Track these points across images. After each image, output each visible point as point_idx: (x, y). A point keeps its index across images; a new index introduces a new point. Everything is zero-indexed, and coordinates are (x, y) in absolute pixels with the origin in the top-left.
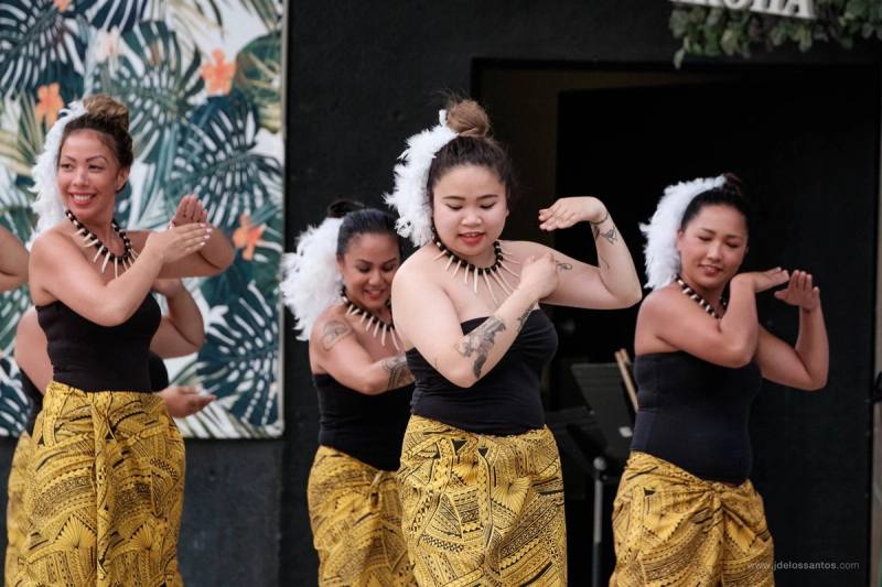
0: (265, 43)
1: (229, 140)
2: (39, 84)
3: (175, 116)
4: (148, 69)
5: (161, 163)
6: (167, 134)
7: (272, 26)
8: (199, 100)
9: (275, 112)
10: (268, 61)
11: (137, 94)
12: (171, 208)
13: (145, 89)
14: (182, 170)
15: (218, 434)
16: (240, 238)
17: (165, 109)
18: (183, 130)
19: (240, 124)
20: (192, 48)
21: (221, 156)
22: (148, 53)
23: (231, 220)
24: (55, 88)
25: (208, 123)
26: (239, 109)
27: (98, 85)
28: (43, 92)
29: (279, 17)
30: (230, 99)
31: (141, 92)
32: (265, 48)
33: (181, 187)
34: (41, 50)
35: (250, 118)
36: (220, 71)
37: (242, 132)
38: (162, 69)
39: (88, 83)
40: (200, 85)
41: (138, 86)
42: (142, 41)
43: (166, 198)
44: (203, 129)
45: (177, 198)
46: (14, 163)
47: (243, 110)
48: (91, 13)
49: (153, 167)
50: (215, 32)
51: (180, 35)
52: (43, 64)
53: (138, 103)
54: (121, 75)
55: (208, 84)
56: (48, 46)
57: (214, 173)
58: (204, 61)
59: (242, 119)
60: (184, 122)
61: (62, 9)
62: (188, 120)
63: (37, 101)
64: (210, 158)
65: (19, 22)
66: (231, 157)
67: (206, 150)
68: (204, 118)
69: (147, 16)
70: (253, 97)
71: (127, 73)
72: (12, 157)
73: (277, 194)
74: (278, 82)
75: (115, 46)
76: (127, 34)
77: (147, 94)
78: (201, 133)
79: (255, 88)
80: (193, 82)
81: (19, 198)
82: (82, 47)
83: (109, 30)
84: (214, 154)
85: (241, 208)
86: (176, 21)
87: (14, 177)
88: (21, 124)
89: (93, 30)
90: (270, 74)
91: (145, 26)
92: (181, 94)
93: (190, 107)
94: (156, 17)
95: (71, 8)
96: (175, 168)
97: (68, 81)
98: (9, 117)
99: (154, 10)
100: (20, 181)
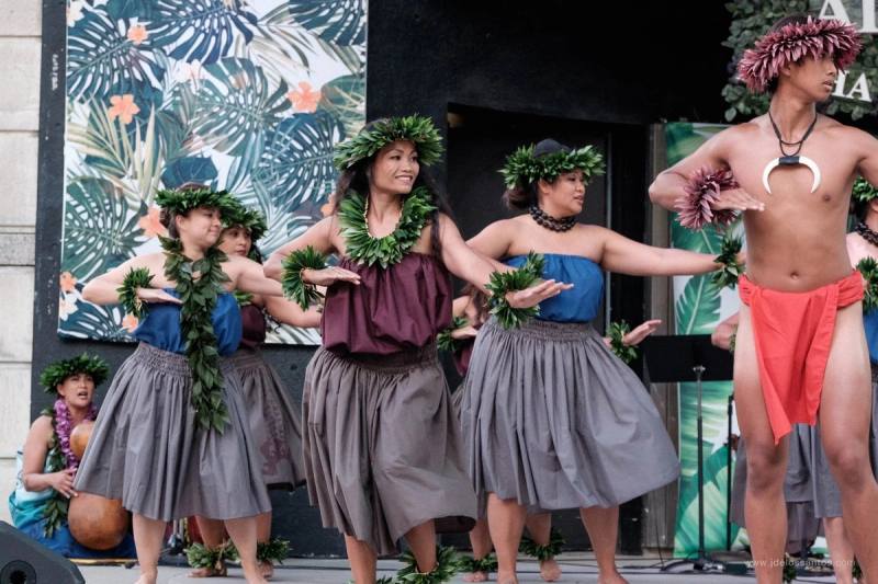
0: (349, 80)
1: (314, 143)
2: (111, 93)
3: (261, 125)
4: (232, 91)
5: (248, 156)
6: (254, 135)
7: (356, 70)
8: (287, 114)
9: (358, 127)
10: (352, 93)
11: (221, 108)
12: (259, 187)
13: (229, 104)
14: (269, 161)
15: (306, 342)
16: (328, 210)
17: (251, 119)
18: (270, 135)
19: (326, 134)
20: (279, 80)
21: (309, 154)
22: (232, 80)
23: (319, 198)
24: (129, 98)
25: (295, 130)
26: (325, 123)
27: (178, 98)
28: (114, 99)
29: (362, 65)
30: (316, 116)
31: (226, 106)
32: (350, 84)
33: (270, 174)
34: (113, 70)
35: (336, 129)
36: (306, 97)
37: (329, 139)
38: (248, 91)
39: (167, 97)
40: (287, 104)
41: (222, 102)
42: (226, 72)
43: (254, 180)
44: (289, 135)
45: (266, 180)
46: (84, 147)
47: (329, 124)
48: (169, 48)
49: (239, 158)
50: (302, 71)
51: (265, 70)
52: (116, 80)
53: (223, 113)
54: (204, 94)
55: (294, 105)
56: (121, 68)
57: (302, 165)
58: (290, 90)
59: (328, 131)
60: (270, 128)
61: (137, 43)
62: (275, 128)
63: (110, 105)
64: (297, 155)
65: (88, 50)
66: (317, 155)
67: (293, 149)
68: (291, 128)
69: (230, 54)
70: (339, 115)
71: (211, 93)
72: (83, 143)
74: (362, 108)
75: (196, 73)
76: (209, 64)
77: (233, 108)
78: (288, 138)
79: (340, 110)
80: (279, 102)
81: (91, 172)
82: (160, 73)
83: (189, 61)
84: (301, 152)
85: (328, 190)
86: (262, 60)
87: (84, 156)
88: (91, 119)
89: (172, 61)
90: (355, 102)
91: (230, 63)
92: (268, 110)
93: (277, 119)
94: (240, 55)
95: (148, 43)
96: (263, 160)
97: (144, 93)
98: (77, 115)
99: (238, 50)
100: (90, 160)
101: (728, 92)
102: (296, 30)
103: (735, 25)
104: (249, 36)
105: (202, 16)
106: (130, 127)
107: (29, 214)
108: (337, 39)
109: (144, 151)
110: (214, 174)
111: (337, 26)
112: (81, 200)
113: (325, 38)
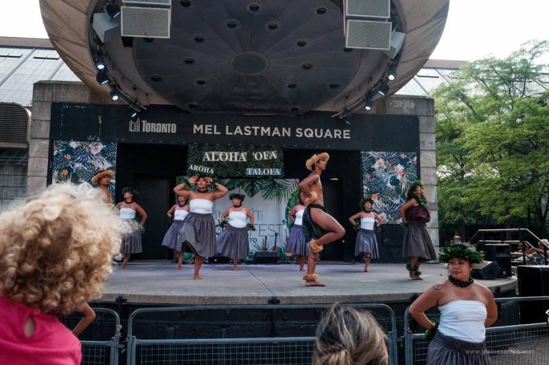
4: (88, 169)
7: (113, 166)
11: (85, 172)
20: (97, 167)
22: (88, 167)
24: (67, 170)
28: (63, 170)
29: (115, 164)
31: (87, 172)
34: (63, 165)
38: (91, 169)
39: (74, 170)
48: (75, 161)
50: (102, 165)
51: (95, 165)
52: (64, 167)
53: (86, 174)
54: (82, 170)
56: (65, 164)
61: (68, 159)
63: (62, 172)
65: (58, 160)
71: (84, 170)
72: (56, 179)
73: (114, 187)
75: (80, 165)
76: (83, 164)
82: (73, 165)
83: (79, 163)
88: (58, 174)
89: (75, 163)
91: (87, 164)
95: (71, 159)
97: (70, 170)
98: (55, 173)
99: (89, 161)
101: (187, 172)
102: (101, 157)
103: (188, 159)
104: (92, 158)
105: (82, 154)
106: (66, 176)
108: (110, 160)
111: (109, 157)
113: (107, 159)
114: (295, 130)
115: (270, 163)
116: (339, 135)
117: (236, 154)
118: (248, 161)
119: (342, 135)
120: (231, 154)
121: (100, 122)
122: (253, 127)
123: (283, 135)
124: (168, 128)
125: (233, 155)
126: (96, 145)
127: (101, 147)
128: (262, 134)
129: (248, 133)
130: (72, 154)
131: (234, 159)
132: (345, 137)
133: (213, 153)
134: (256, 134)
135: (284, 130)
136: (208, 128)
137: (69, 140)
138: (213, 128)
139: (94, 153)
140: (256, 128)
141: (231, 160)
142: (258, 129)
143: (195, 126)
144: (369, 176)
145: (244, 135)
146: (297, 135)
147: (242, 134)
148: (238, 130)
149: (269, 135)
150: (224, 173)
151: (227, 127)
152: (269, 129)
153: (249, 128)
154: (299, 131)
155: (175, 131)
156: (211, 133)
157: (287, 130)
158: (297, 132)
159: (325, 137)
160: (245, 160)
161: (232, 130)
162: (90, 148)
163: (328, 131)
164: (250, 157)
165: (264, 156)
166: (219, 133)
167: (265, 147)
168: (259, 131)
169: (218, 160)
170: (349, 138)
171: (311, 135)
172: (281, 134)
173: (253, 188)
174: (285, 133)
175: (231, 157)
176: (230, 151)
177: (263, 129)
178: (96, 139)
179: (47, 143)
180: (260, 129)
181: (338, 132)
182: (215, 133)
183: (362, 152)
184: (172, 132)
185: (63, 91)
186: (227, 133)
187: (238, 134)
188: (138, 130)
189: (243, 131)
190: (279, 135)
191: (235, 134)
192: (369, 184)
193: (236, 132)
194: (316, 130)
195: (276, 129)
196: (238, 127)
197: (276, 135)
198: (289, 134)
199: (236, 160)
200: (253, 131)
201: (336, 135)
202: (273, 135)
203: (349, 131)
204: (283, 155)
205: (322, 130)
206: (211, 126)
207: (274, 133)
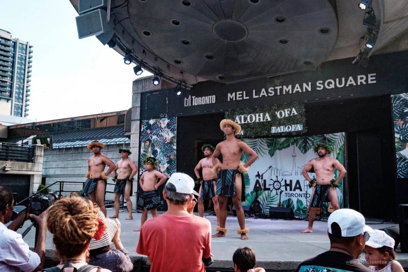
4: (160, 139)
5: (161, 149)
6: (162, 146)
9: (175, 144)
10: (174, 139)
14: (164, 150)
16: (171, 157)
17: (162, 144)
20: (165, 137)
28: (147, 142)
29: (176, 134)
30: (170, 142)
31: (159, 142)
32: (174, 137)
34: (146, 137)
36: (169, 140)
37: (171, 146)
38: (162, 139)
39: (152, 141)
42: (159, 137)
47: (171, 144)
50: (168, 136)
52: (147, 139)
55: (167, 141)
57: (168, 150)
58: (167, 139)
62: (165, 145)
65: (144, 135)
66: (170, 149)
68: (167, 145)
70: (173, 142)
71: (157, 140)
72: (143, 148)
73: (175, 152)
74: (176, 141)
76: (157, 136)
80: (165, 141)
81: (144, 153)
82: (152, 138)
83: (155, 135)
84: (168, 148)
85: (171, 154)
89: (153, 135)
91: (159, 135)
93: (165, 143)
94: (161, 134)
95: (150, 133)
97: (150, 141)
98: (143, 144)
100: (144, 151)
102: (167, 129)
104: (162, 131)
105: (156, 129)
106: (148, 146)
107: (137, 160)
108: (172, 131)
109: (150, 150)
110: (157, 152)
112: (143, 157)
113: (171, 130)
114: (316, 84)
115: (290, 120)
116: (363, 81)
117: (261, 114)
118: (272, 120)
119: (367, 81)
120: (257, 115)
121: (167, 102)
122: (276, 88)
123: (304, 90)
124: (210, 99)
125: (259, 116)
126: (164, 120)
127: (167, 121)
128: (284, 93)
129: (271, 93)
130: (151, 130)
131: (259, 119)
132: (370, 82)
133: (243, 117)
134: (279, 94)
135: (305, 85)
136: (239, 94)
137: (149, 119)
138: (242, 94)
139: (163, 126)
140: (278, 88)
141: (257, 121)
142: (280, 89)
143: (229, 95)
144: (402, 122)
145: (268, 96)
146: (318, 89)
147: (266, 95)
148: (263, 92)
149: (290, 92)
150: (252, 134)
151: (254, 91)
152: (290, 87)
153: (273, 88)
154: (320, 83)
155: (215, 102)
156: (241, 99)
157: (308, 85)
158: (318, 84)
159: (347, 85)
160: (269, 120)
161: (258, 93)
162: (160, 123)
163: (351, 78)
164: (273, 116)
165: (286, 113)
166: (248, 98)
167: (287, 105)
168: (281, 90)
169: (246, 122)
170: (375, 82)
171: (332, 86)
172: (302, 89)
173: (306, 145)
174: (306, 88)
175: (258, 118)
176: (257, 113)
177: (285, 87)
178: (165, 115)
179: (138, 122)
180: (282, 88)
181: (362, 78)
182: (245, 98)
183: (392, 96)
184: (213, 102)
185: (148, 83)
186: (254, 97)
187: (263, 96)
188: (190, 105)
189: (267, 92)
190: (300, 91)
191: (261, 96)
192: (401, 131)
193: (262, 94)
194: (337, 80)
195: (297, 85)
196: (263, 90)
197: (297, 92)
198: (309, 89)
199: (262, 120)
200: (275, 91)
201: (359, 81)
202: (294, 92)
203: (375, 74)
204: (304, 110)
205: (343, 79)
206: (241, 92)
207: (295, 90)
